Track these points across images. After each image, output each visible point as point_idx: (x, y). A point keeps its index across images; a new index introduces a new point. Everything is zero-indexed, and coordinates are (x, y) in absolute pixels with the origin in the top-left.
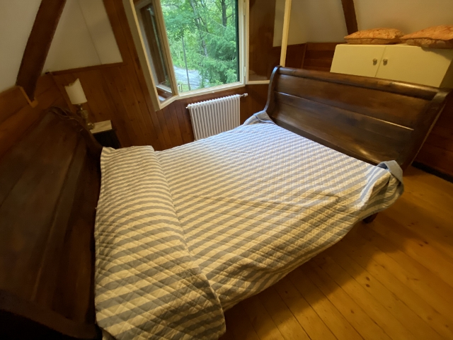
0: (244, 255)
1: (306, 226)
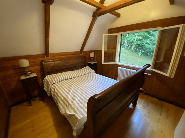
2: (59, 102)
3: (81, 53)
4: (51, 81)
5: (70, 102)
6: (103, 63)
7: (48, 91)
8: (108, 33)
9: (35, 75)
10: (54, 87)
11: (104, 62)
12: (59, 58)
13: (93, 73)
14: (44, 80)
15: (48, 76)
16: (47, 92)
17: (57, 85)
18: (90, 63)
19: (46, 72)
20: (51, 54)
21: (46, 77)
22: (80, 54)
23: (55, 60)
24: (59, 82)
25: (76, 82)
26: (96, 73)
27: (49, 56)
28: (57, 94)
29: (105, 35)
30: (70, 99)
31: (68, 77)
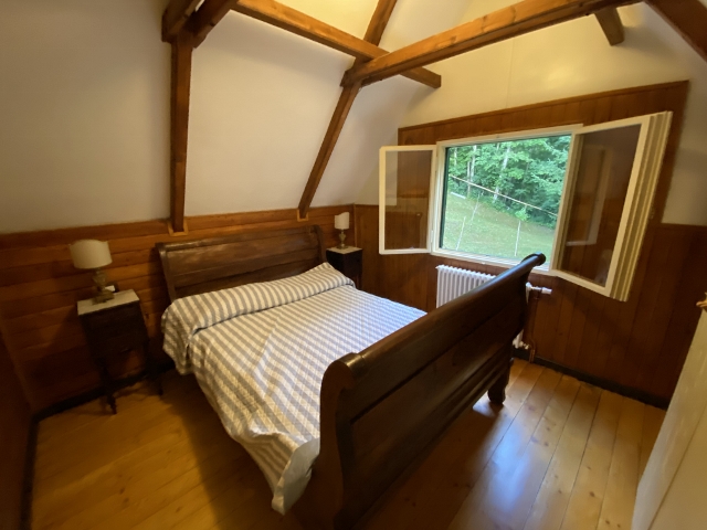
0: (213, 349)
1: (235, 381)
2: (223, 394)
3: (302, 216)
4: (191, 319)
5: (263, 394)
6: (382, 251)
7: (179, 355)
8: (400, 144)
9: (130, 297)
10: (201, 343)
11: (387, 247)
12: (219, 235)
13: (345, 287)
14: (164, 317)
15: (180, 300)
16: (175, 360)
17: (213, 335)
18: (334, 250)
19: (171, 288)
20: (189, 218)
21: (173, 306)
22: (299, 219)
23: (205, 241)
24: (221, 322)
25: (284, 323)
26: (359, 287)
27: (185, 226)
28: (215, 366)
29: (388, 151)
30: (261, 384)
31: (252, 306)
